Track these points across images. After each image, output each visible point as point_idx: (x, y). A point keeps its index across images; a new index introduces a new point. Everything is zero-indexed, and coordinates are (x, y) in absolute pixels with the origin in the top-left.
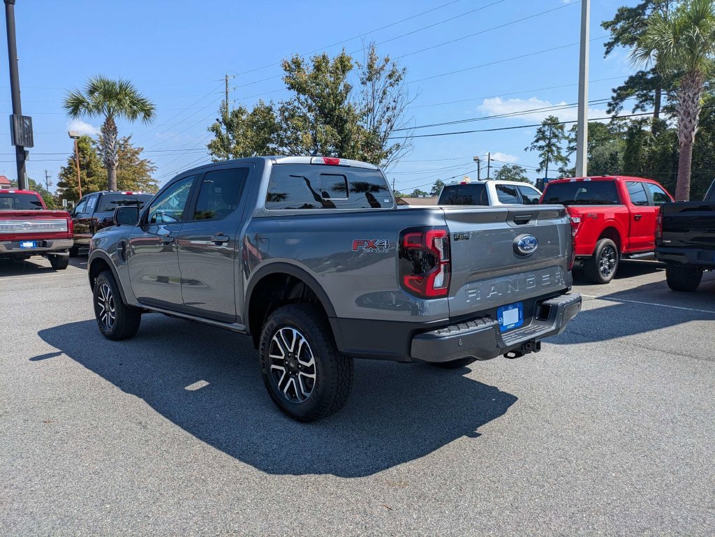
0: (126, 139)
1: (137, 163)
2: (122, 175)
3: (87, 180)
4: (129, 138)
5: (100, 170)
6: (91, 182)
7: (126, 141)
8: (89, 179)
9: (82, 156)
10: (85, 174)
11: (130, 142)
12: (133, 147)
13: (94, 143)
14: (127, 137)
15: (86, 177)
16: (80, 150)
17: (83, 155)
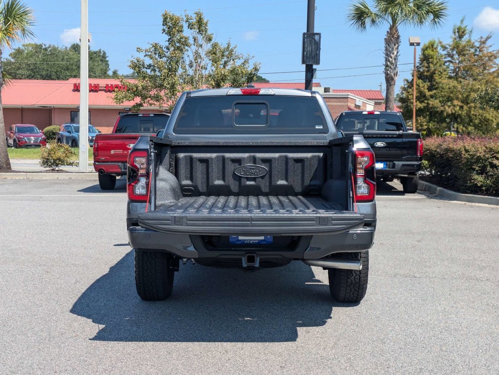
0: (483, 40)
1: (492, 70)
2: (470, 86)
3: (428, 93)
4: (488, 38)
5: (446, 81)
6: (432, 97)
7: (484, 43)
8: (431, 93)
9: (426, 65)
10: (426, 87)
11: (489, 43)
12: (490, 50)
13: (444, 48)
14: (485, 37)
15: (427, 91)
16: (426, 58)
17: (428, 63)
